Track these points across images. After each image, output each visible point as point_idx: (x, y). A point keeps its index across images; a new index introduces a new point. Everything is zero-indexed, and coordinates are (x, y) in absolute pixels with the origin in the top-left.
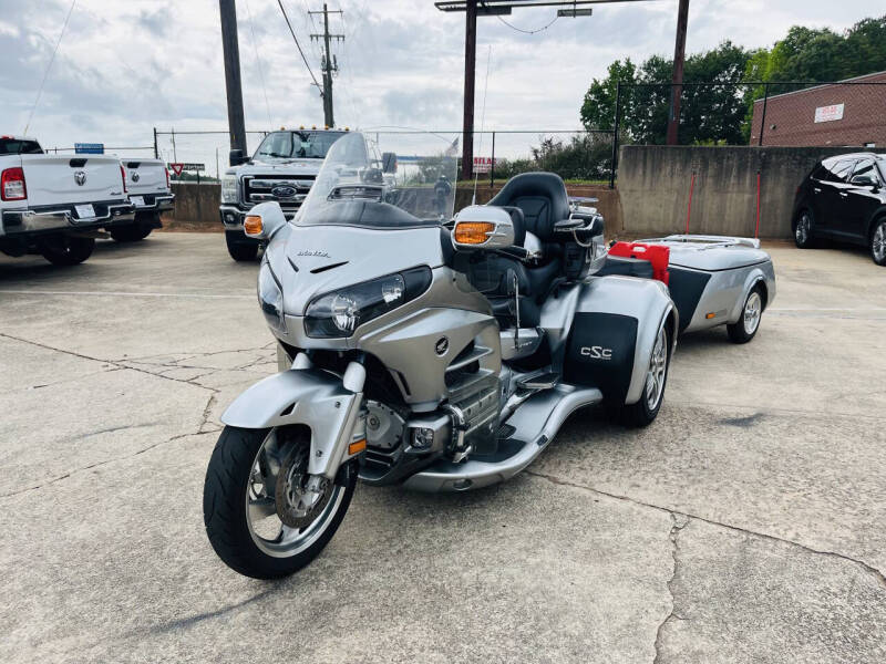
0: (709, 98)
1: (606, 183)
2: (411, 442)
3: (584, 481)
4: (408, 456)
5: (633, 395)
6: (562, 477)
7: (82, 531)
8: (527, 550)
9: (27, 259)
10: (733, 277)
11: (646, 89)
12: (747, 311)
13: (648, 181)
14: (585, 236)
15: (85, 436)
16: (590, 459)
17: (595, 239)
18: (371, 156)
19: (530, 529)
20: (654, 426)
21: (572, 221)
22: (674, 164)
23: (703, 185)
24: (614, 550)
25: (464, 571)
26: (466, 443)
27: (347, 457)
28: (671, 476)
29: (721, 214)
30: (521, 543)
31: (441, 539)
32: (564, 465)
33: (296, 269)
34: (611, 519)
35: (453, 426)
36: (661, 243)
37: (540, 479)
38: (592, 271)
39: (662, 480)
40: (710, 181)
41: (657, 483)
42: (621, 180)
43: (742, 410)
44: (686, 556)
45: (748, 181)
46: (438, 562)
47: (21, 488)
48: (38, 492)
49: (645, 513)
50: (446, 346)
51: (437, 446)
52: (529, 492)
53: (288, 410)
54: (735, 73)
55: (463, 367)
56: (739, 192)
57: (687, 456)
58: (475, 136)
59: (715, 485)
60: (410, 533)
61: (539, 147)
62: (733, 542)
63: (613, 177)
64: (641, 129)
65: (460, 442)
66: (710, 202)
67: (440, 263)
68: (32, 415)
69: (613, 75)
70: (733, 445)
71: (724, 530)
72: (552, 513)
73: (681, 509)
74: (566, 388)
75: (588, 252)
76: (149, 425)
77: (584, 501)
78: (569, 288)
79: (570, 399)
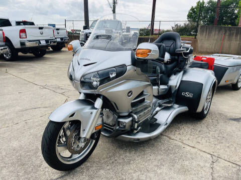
0: (226, 12)
1: (194, 37)
2: (119, 125)
3: (180, 139)
4: (118, 130)
5: (199, 110)
6: (173, 137)
7: (15, 144)
8: (157, 166)
9: (28, 54)
10: (235, 69)
11: (208, 9)
12: (239, 80)
13: (207, 36)
14: (186, 54)
15: (27, 110)
16: (183, 130)
17: (190, 55)
18: (123, 28)
19: (159, 157)
20: (206, 119)
21: (182, 49)
22: (216, 31)
23: (224, 38)
24: (190, 169)
25: (134, 173)
26: (138, 127)
27: (94, 131)
28: (211, 140)
29: (229, 47)
30: (155, 163)
31: (128, 158)
32: (173, 132)
33: (79, 64)
34: (189, 156)
35: (133, 121)
36: (211, 56)
37: (165, 137)
38: (188, 66)
39: (208, 141)
40: (227, 37)
41: (206, 142)
42: (199, 36)
43: (237, 115)
44: (216, 174)
45: (239, 37)
46: (126, 168)
47: (3, 126)
48: (8, 128)
49: (201, 154)
50: (132, 94)
51: (128, 128)
52: (160, 142)
53: (72, 115)
54: (235, 5)
55: (138, 101)
56: (236, 41)
57: (217, 132)
58: (155, 22)
59: (228, 145)
60: (118, 155)
61: (174, 26)
62: (234, 170)
63: (196, 35)
64: (205, 21)
65: (136, 127)
66: (226, 43)
67: (130, 64)
68: (15, 102)
69: (198, 5)
70: (234, 128)
71: (231, 164)
72: (167, 151)
73: (215, 154)
74: (176, 106)
75: (187, 60)
76: (46, 107)
77: (179, 147)
78: (180, 72)
79: (177, 109)
